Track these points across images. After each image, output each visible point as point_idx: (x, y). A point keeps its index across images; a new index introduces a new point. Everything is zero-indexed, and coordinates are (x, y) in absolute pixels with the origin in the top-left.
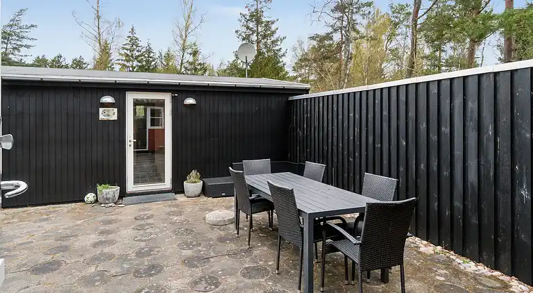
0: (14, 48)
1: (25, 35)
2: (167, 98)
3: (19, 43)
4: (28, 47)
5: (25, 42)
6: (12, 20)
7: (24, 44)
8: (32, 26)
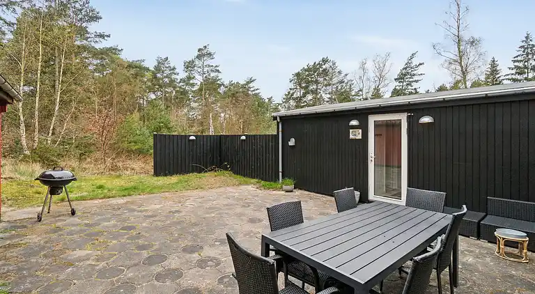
0: (408, 84)
1: (415, 72)
2: (403, 118)
3: (411, 80)
4: (417, 81)
5: (416, 78)
6: (406, 64)
7: (414, 80)
8: (420, 64)
